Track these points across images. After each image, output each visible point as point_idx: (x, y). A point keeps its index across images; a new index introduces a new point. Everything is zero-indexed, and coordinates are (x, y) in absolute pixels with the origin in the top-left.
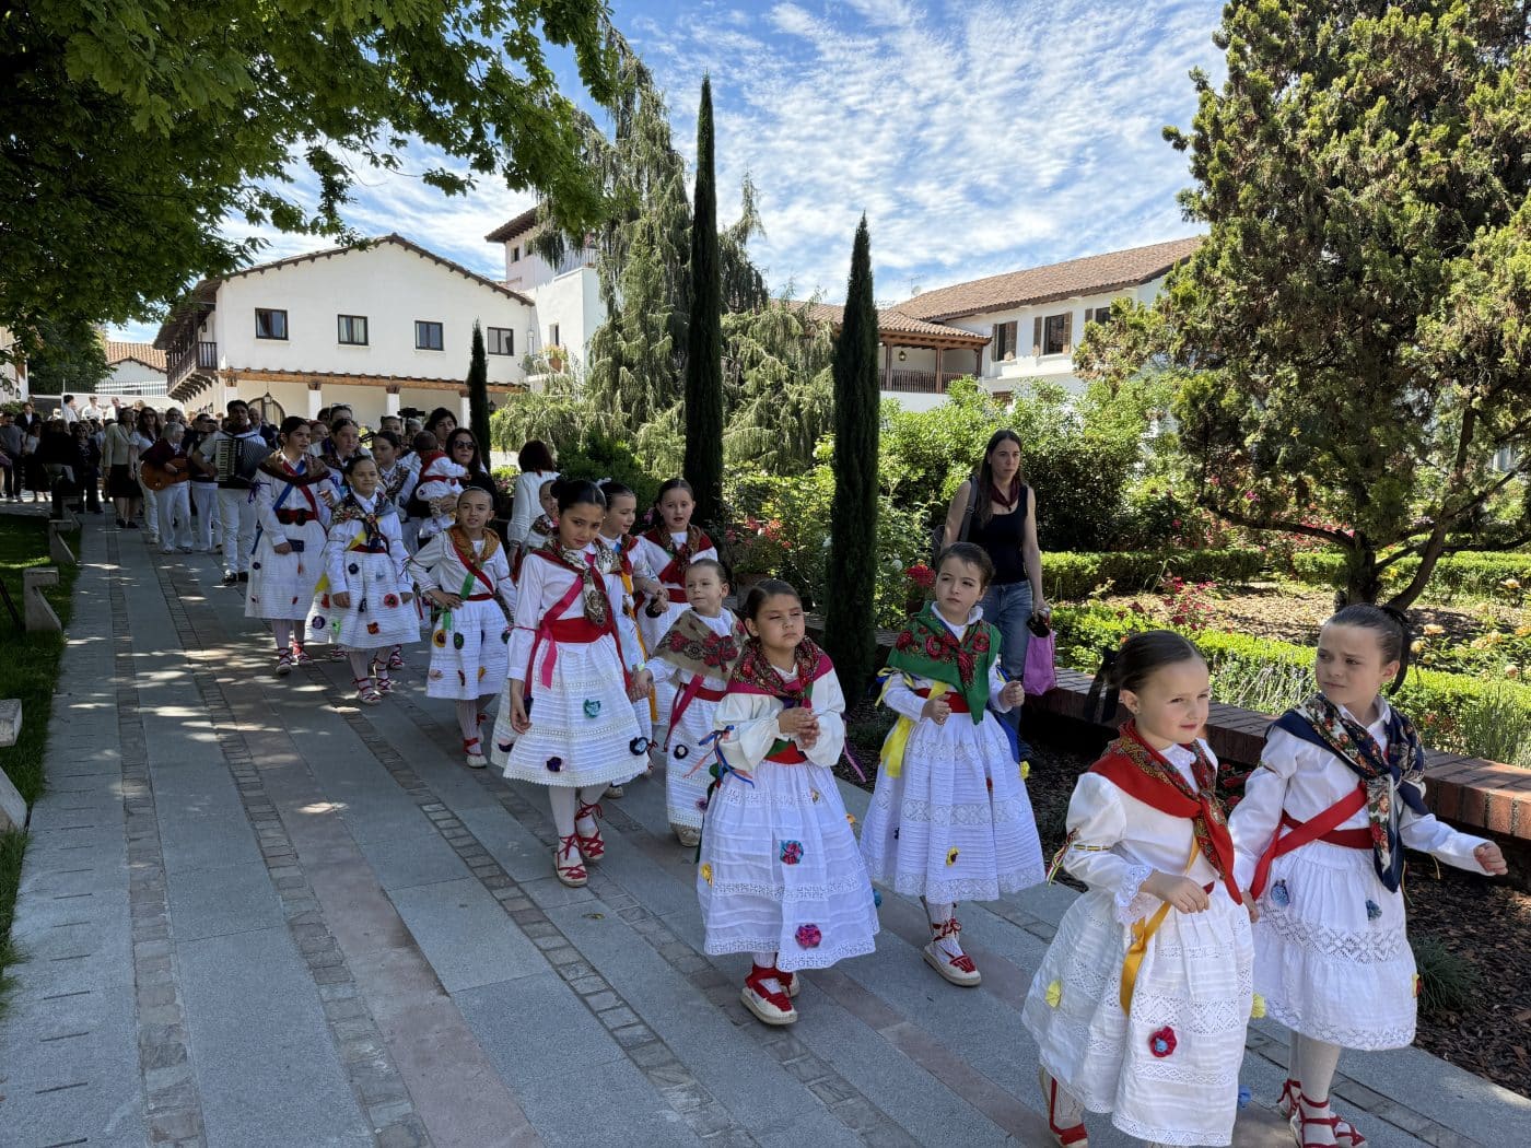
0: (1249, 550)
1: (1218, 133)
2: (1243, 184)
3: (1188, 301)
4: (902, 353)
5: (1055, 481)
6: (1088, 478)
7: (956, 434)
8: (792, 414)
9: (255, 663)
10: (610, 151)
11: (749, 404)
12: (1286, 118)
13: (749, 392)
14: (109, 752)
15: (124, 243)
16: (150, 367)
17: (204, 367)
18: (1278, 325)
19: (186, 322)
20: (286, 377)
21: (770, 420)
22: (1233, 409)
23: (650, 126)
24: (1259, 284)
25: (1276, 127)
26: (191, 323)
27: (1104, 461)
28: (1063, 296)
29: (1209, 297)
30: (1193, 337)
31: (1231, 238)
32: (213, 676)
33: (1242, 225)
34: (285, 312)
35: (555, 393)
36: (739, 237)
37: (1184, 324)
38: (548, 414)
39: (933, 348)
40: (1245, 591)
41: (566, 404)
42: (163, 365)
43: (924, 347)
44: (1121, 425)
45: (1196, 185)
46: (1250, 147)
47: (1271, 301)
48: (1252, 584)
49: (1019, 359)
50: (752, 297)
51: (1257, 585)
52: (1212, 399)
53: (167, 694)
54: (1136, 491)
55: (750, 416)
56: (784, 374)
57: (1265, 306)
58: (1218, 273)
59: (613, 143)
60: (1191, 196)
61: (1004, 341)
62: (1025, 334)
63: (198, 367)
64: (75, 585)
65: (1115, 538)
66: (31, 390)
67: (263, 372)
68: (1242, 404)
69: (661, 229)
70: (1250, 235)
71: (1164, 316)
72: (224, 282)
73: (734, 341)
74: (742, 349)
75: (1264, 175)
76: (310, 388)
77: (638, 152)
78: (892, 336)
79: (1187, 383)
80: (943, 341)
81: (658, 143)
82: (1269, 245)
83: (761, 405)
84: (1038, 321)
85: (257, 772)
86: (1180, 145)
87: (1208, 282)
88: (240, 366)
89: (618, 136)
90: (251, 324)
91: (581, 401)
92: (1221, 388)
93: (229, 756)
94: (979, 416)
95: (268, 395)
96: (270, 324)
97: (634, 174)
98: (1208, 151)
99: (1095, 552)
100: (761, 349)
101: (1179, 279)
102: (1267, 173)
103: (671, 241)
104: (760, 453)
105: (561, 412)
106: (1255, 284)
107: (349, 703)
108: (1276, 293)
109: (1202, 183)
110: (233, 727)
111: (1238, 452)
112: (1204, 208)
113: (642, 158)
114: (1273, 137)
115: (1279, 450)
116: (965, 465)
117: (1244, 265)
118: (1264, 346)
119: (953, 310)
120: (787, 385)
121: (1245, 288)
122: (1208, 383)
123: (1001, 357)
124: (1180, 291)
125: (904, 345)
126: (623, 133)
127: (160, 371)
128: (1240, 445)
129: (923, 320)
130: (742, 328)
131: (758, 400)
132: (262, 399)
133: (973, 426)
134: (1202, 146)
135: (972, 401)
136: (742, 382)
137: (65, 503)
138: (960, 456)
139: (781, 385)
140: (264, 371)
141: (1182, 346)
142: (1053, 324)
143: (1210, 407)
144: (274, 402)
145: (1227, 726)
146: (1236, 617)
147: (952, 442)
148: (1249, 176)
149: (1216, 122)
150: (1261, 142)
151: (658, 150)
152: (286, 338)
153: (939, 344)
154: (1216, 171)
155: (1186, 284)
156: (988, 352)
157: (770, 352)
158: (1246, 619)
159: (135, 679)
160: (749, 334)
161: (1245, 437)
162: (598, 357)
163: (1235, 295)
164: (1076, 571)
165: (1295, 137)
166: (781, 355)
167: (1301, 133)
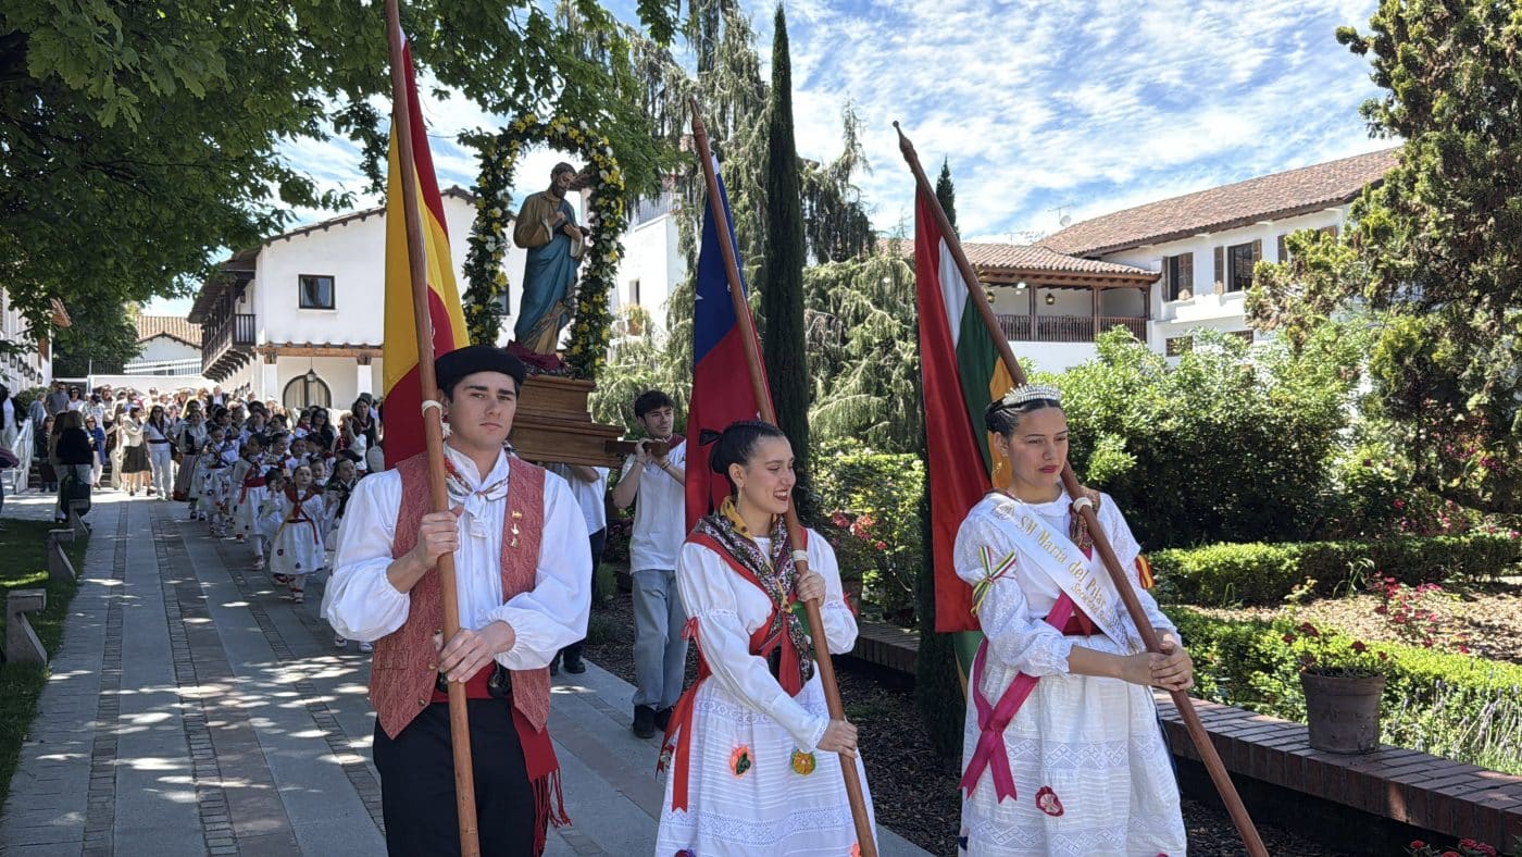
0: (1497, 536)
1: (1402, 35)
2: (1439, 91)
3: (1382, 233)
4: (1050, 296)
5: (1235, 452)
6: (1280, 448)
7: (1106, 401)
8: (905, 378)
9: (253, 701)
10: (690, 86)
11: (854, 366)
12: (1485, 13)
13: (853, 353)
14: (73, 816)
15: (142, 218)
16: (185, 343)
17: (241, 343)
18: (1497, 260)
19: (223, 292)
20: (332, 351)
21: (879, 385)
22: (1449, 364)
23: (735, 56)
24: (1469, 211)
25: (1473, 23)
26: (228, 294)
27: (1299, 426)
28: (1249, 221)
29: (1408, 228)
30: (1391, 276)
31: (1429, 157)
32: (205, 718)
33: (1440, 142)
34: (332, 278)
35: (627, 363)
36: (840, 175)
37: (1378, 262)
38: (618, 387)
39: (1089, 288)
40: (1495, 589)
41: (640, 375)
42: (198, 339)
43: (1077, 288)
44: (1319, 382)
45: (1383, 95)
46: (1442, 49)
47: (1486, 230)
48: (1504, 580)
49: (1197, 297)
50: (857, 243)
51: (1511, 581)
52: (1422, 350)
53: (148, 742)
54: (1344, 463)
55: (855, 381)
56: (896, 330)
57: (1479, 235)
58: (1417, 199)
59: (694, 78)
60: (1377, 107)
61: (1178, 276)
62: (1203, 268)
63: (234, 342)
64: (71, 606)
65: (1321, 523)
66: (55, 374)
67: (305, 346)
68: (1462, 358)
69: (748, 171)
70: (1450, 152)
71: (1355, 251)
72: (265, 247)
73: (836, 294)
74: (844, 303)
75: (1463, 82)
76: (359, 363)
77: (721, 85)
78: (1037, 277)
79: (1388, 334)
80: (1099, 280)
81: (745, 75)
82: (1477, 164)
83: (868, 368)
84: (1219, 251)
85: (234, 838)
86: (1360, 48)
87: (1405, 210)
88: (279, 340)
89: (700, 69)
90: (293, 292)
91: (659, 370)
92: (1433, 335)
93: (206, 819)
94: (1135, 376)
95: (311, 372)
96: (316, 292)
97: (718, 110)
98: (1393, 54)
99: (1294, 541)
100: (868, 302)
101: (1372, 206)
102: (1467, 78)
103: (761, 184)
104: (869, 425)
105: (633, 384)
106: (1463, 211)
107: (354, 751)
108: (1492, 220)
109: (1388, 91)
110: (218, 783)
111: (1460, 417)
112: (1393, 123)
113: (727, 92)
114: (1470, 35)
115: (1514, 412)
116: (1117, 437)
117: (1447, 188)
118: (1484, 285)
119: (1111, 242)
120: (899, 343)
121: (1451, 216)
122: (1415, 335)
123: (1174, 296)
124: (1371, 221)
125: (1051, 286)
126: (705, 65)
127: (195, 347)
128: (1462, 409)
129: (1075, 255)
130: (844, 279)
131: (865, 362)
132: (304, 377)
133: (1126, 388)
134: (1384, 47)
135: (1126, 356)
136: (845, 341)
137: (71, 508)
138: (1111, 425)
139: (893, 342)
140: (308, 345)
141: (1378, 288)
142: (1239, 253)
143: (1420, 361)
144: (318, 380)
145: (1425, 786)
146: (1478, 625)
147: (1100, 409)
148: (1445, 82)
149: (1400, 22)
150: (1456, 42)
151: (744, 82)
152: (332, 307)
153: (1096, 283)
154: (1401, 79)
155: (1378, 214)
156: (1157, 290)
157: (878, 305)
158: (1492, 627)
159: (118, 722)
160: (853, 285)
161: (1467, 398)
162: (677, 320)
163: (1438, 225)
164: (1270, 567)
165: (1498, 33)
166: (892, 308)
167: (1506, 29)
